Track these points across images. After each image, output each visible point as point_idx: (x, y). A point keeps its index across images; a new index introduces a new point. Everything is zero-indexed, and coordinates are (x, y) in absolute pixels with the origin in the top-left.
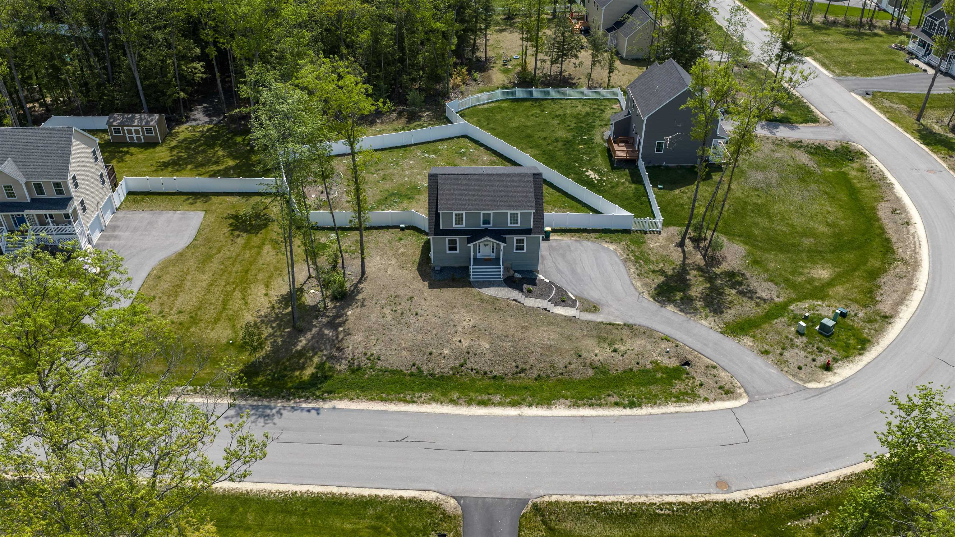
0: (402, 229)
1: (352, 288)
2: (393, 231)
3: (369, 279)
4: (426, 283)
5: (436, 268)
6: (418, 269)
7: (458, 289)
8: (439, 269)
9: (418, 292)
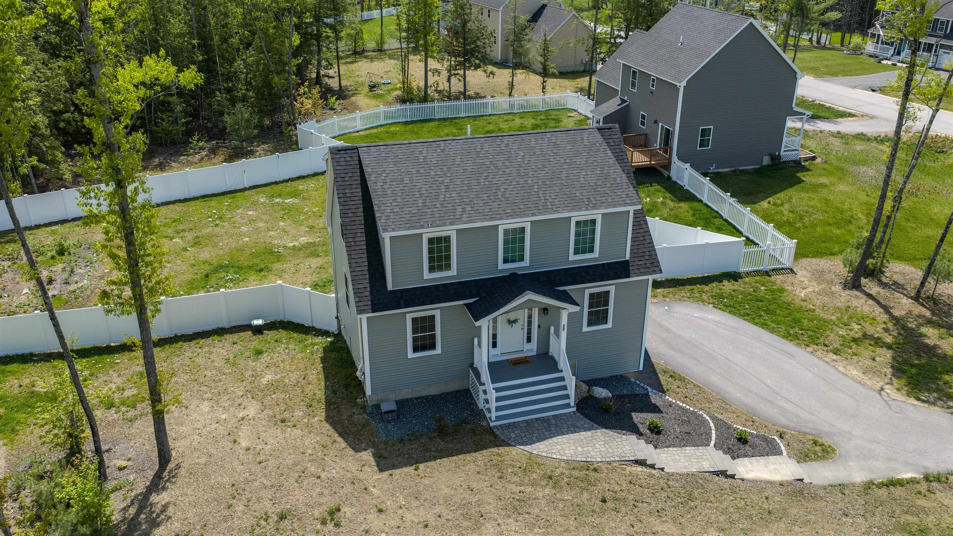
0: (258, 330)
1: (132, 511)
2: (235, 337)
3: (183, 471)
4: (367, 456)
5: (385, 407)
6: (329, 419)
7: (468, 457)
8: (393, 407)
9: (349, 488)
